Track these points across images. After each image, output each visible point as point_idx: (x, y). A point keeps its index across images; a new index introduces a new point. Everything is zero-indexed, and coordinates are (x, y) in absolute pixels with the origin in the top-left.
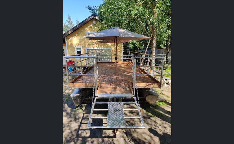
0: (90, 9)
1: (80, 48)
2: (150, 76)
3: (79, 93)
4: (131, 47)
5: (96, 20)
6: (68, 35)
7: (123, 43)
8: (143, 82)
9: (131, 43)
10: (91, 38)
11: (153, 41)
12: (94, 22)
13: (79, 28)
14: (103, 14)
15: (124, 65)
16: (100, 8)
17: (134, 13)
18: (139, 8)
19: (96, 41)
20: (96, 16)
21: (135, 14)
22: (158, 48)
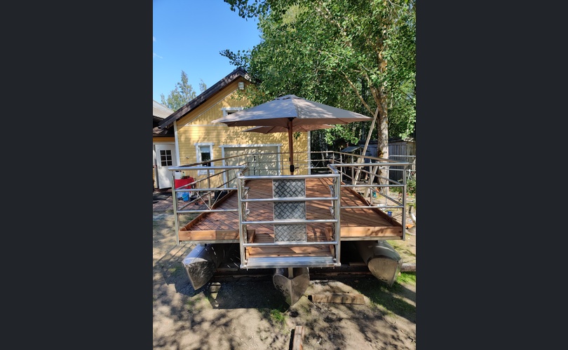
0: (231, 58)
1: (208, 147)
2: (377, 211)
3: (202, 255)
4: (328, 139)
5: (246, 82)
6: (181, 117)
7: (309, 132)
8: (360, 224)
9: (328, 130)
10: (231, 124)
11: (380, 124)
12: (241, 85)
13: (205, 101)
14: (261, 67)
15: (312, 184)
16: (254, 53)
17: (334, 61)
18: (344, 51)
19: (245, 128)
20: (245, 72)
21: (334, 65)
22: (394, 140)
